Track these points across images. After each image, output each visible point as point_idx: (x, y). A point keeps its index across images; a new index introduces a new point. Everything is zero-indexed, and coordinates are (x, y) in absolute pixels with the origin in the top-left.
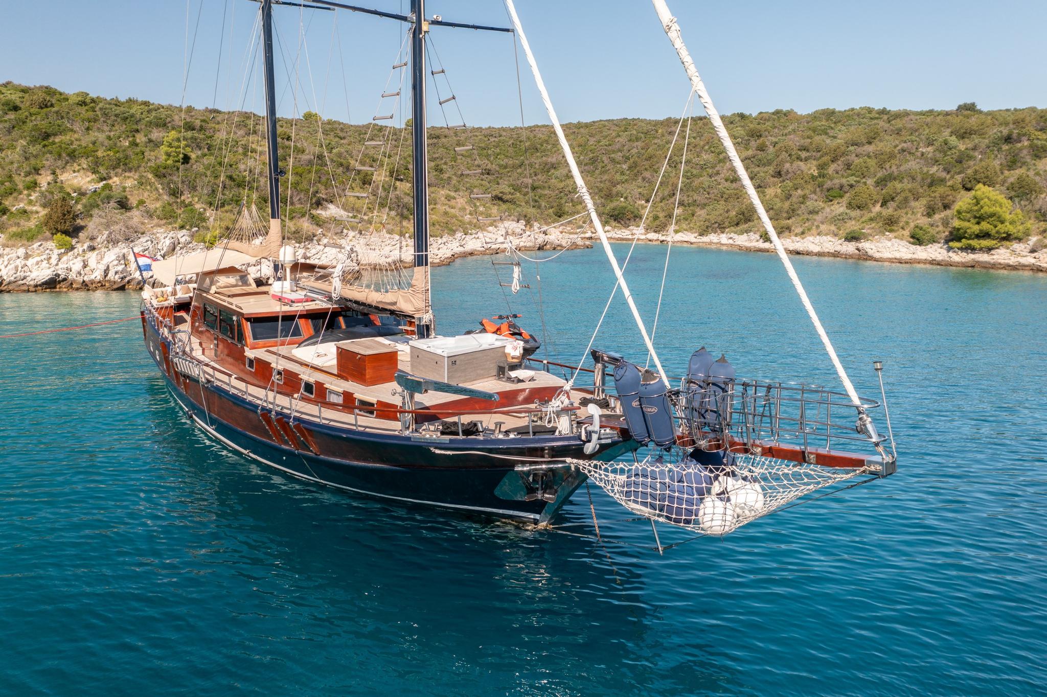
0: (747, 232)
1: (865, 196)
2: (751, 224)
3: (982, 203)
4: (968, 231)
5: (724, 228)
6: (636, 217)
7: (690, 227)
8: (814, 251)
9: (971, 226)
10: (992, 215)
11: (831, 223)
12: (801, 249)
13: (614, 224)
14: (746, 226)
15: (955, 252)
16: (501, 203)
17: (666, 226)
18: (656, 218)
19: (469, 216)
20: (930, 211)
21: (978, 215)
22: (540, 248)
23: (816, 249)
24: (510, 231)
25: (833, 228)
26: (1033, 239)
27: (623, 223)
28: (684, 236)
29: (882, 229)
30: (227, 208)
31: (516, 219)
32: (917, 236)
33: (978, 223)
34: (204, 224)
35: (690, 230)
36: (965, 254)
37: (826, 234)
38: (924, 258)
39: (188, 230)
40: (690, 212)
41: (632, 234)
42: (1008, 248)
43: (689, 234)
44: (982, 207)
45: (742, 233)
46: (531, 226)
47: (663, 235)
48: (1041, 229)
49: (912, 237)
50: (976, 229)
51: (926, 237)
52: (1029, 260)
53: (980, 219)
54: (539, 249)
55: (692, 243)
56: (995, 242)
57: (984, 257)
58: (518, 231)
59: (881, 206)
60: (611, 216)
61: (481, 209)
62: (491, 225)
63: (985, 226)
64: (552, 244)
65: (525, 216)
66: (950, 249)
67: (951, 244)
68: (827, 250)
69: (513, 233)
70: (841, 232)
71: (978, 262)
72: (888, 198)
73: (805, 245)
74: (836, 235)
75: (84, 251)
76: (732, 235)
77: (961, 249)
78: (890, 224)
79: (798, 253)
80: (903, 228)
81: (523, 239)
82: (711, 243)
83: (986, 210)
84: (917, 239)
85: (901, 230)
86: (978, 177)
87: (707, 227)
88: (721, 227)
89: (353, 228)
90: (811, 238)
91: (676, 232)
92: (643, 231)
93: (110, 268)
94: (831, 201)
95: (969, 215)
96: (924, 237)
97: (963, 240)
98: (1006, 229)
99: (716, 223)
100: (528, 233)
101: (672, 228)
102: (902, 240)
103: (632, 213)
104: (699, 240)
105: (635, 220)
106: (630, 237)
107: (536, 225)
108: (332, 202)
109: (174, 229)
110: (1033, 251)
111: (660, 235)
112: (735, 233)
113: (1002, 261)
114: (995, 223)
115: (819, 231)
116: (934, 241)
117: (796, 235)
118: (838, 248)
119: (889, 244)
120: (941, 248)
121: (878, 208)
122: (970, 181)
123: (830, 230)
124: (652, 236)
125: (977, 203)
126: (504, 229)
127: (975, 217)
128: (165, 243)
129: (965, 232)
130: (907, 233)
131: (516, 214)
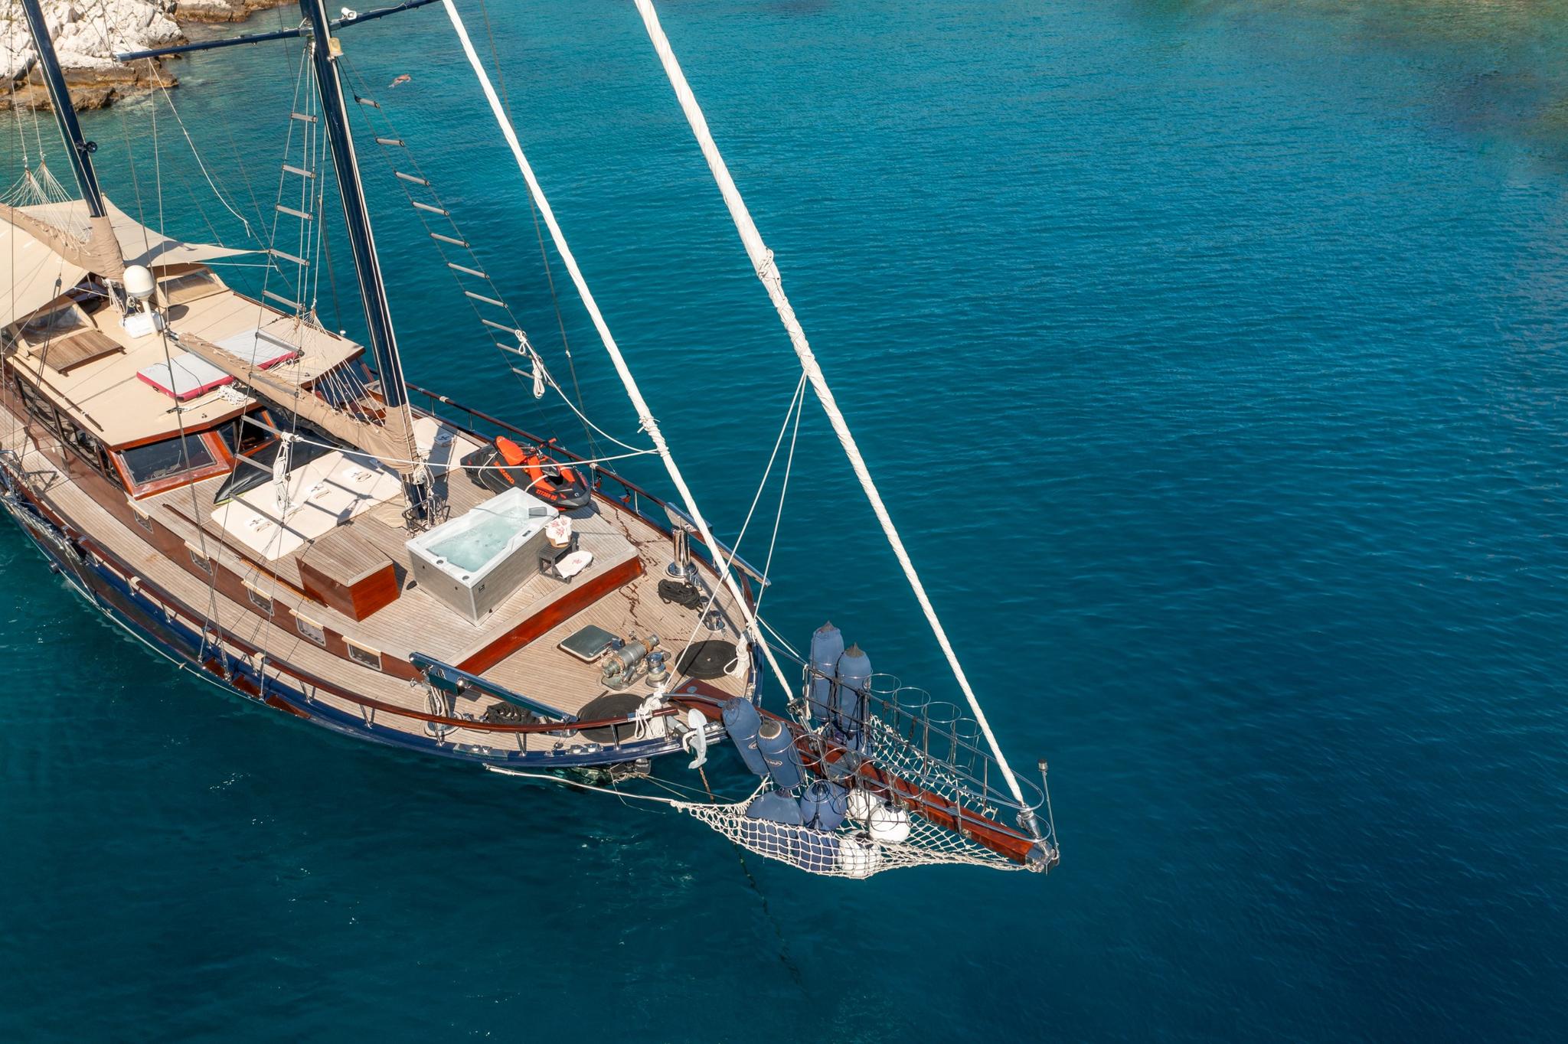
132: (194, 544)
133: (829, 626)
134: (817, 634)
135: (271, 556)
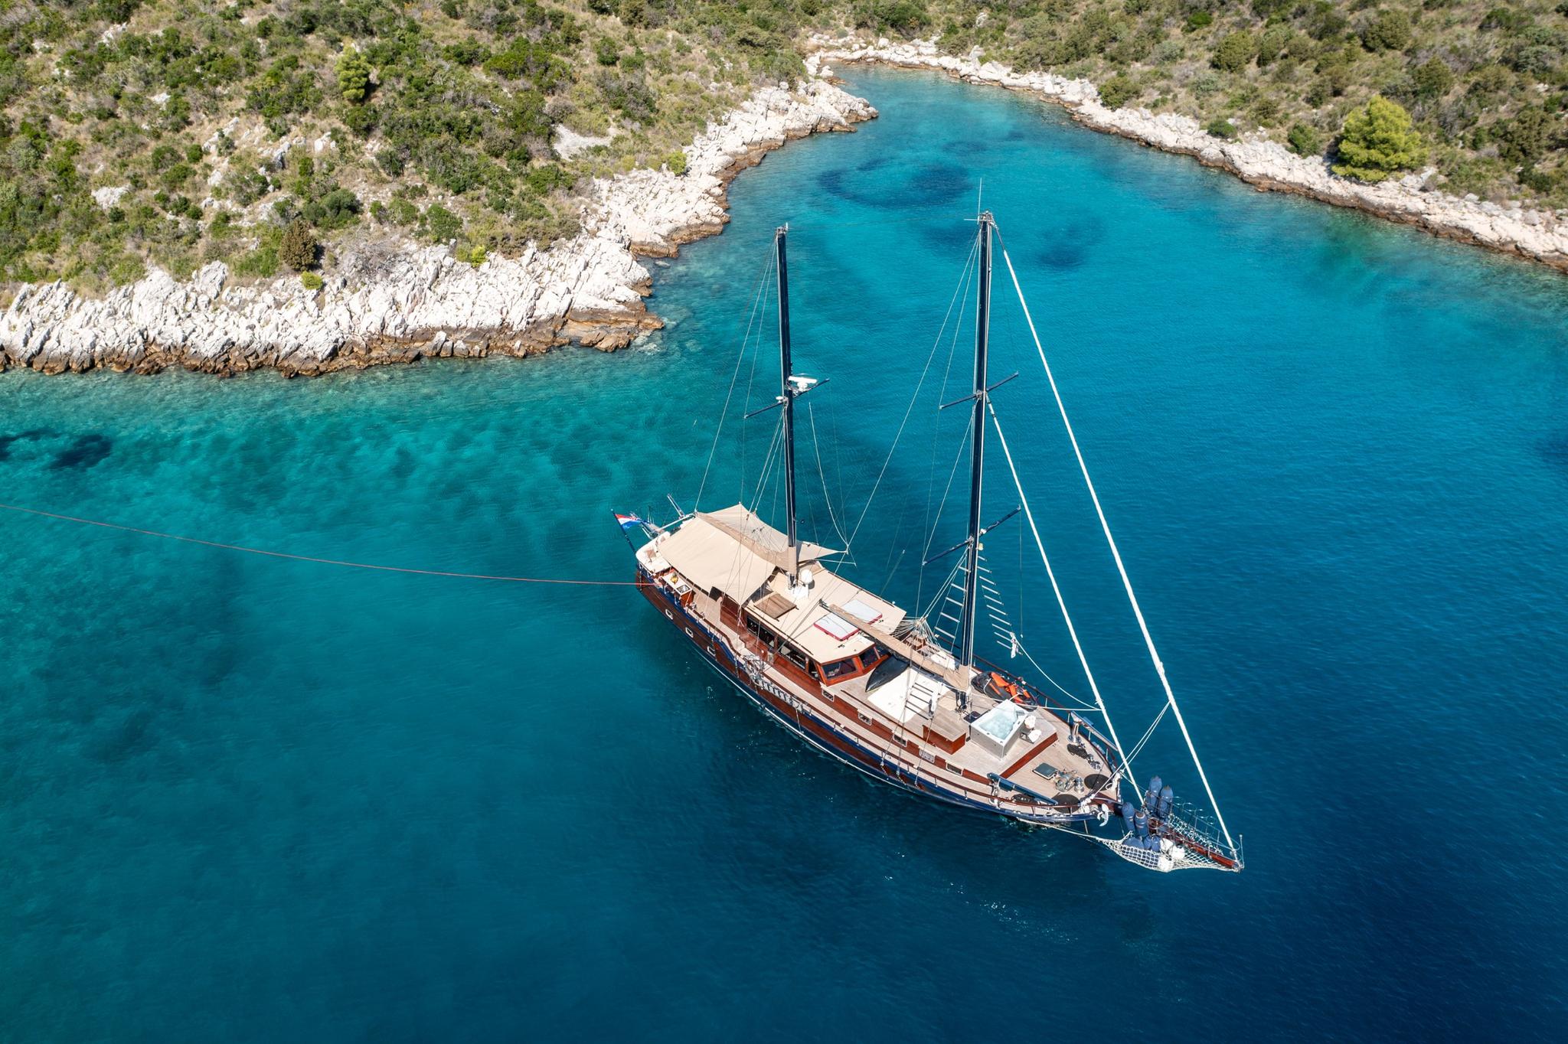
0: (1081, 76)
1: (1238, 50)
2: (1086, 62)
3: (1375, 124)
4: (1355, 158)
5: (1048, 65)
6: (923, 24)
7: (1001, 55)
8: (1168, 145)
9: (1359, 151)
10: (1385, 141)
11: (1192, 90)
12: (1153, 139)
13: (892, 32)
14: (1078, 65)
15: (1336, 178)
16: (749, 48)
17: (966, 45)
18: (951, 30)
19: (714, 84)
20: (1315, 100)
21: (1369, 138)
22: (814, 131)
23: (1170, 140)
24: (771, 105)
25: (1194, 103)
26: (1430, 170)
27: (904, 32)
28: (993, 69)
29: (1255, 122)
30: (470, 193)
31: (776, 81)
32: (1296, 142)
33: (1368, 148)
34: (459, 230)
35: (1002, 59)
36: (1347, 183)
37: (1184, 115)
38: (1298, 180)
39: (445, 244)
40: (1001, 23)
41: (919, 54)
42: (1397, 179)
43: (1000, 66)
44: (1374, 131)
45: (1072, 76)
46: (796, 90)
47: (962, 61)
48: (1439, 157)
49: (1290, 141)
50: (1363, 155)
51: (1307, 146)
52: (1416, 204)
53: (1370, 144)
54: (811, 132)
55: (1004, 87)
56: (1382, 174)
57: (1368, 193)
58: (783, 104)
59: (1259, 64)
60: (887, 20)
61: (728, 65)
62: (746, 97)
63: (1375, 155)
64: (827, 120)
65: (787, 74)
66: (1331, 173)
67: (1334, 168)
68: (1183, 145)
69: (776, 109)
70: (1204, 113)
71: (1361, 199)
72: (1268, 55)
73: (1157, 131)
74: (1197, 117)
75: (338, 288)
76: (1060, 79)
77: (1345, 177)
78: (1266, 114)
79: (1149, 144)
80: (1281, 123)
81: (789, 115)
82: (1030, 89)
83: (1380, 134)
84: (1297, 145)
85: (1278, 125)
86: (1383, 34)
87: (1025, 62)
88: (1044, 62)
89: (605, 175)
90: (1164, 117)
91: (983, 60)
92: (934, 50)
93: (387, 321)
94: (1194, 30)
95: (1358, 135)
96: (1304, 145)
97: (1348, 167)
98: (1398, 160)
99: (1037, 55)
100: (795, 104)
101: (976, 51)
102: (1277, 142)
103: (918, 18)
104: (1015, 82)
105: (921, 29)
106: (916, 60)
107: (801, 84)
108: (561, 122)
109: (427, 243)
110: (1423, 190)
111: (958, 60)
112: (1064, 76)
113: (1385, 202)
114: (1387, 151)
115: (1176, 105)
116: (1315, 153)
117: (1146, 106)
118: (1199, 144)
119: (1261, 147)
120: (1322, 164)
121: (1252, 69)
122: (1373, 38)
123: (1190, 108)
124: (949, 62)
125: (1370, 123)
126: (763, 103)
127: (1365, 139)
128: (429, 271)
129: (1351, 158)
130: (1283, 131)
131: (776, 73)
132: (863, 711)
133: (1157, 777)
134: (1153, 780)
135: (902, 721)
